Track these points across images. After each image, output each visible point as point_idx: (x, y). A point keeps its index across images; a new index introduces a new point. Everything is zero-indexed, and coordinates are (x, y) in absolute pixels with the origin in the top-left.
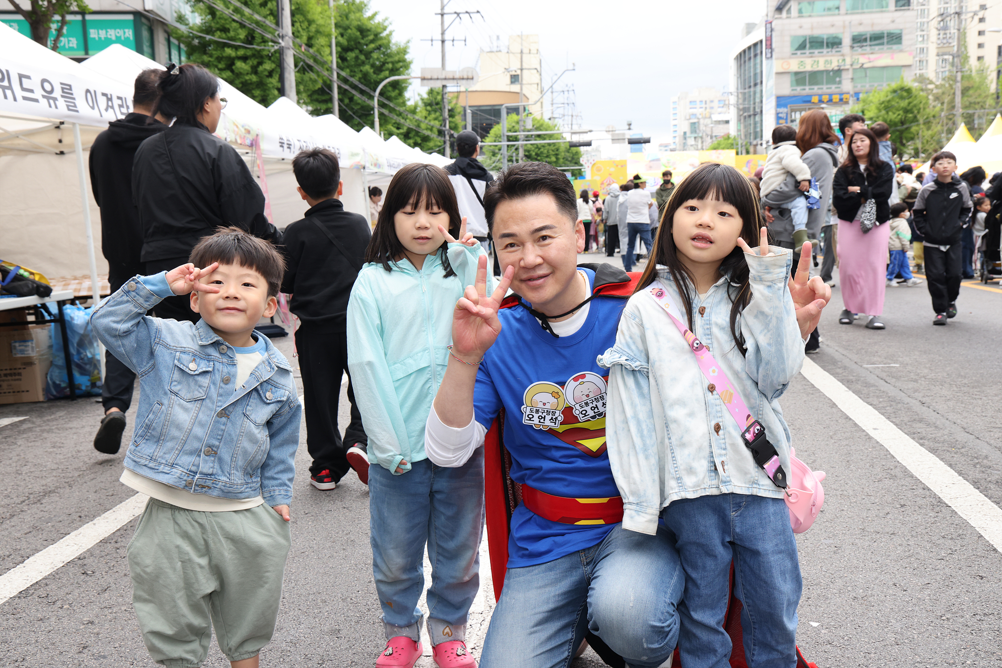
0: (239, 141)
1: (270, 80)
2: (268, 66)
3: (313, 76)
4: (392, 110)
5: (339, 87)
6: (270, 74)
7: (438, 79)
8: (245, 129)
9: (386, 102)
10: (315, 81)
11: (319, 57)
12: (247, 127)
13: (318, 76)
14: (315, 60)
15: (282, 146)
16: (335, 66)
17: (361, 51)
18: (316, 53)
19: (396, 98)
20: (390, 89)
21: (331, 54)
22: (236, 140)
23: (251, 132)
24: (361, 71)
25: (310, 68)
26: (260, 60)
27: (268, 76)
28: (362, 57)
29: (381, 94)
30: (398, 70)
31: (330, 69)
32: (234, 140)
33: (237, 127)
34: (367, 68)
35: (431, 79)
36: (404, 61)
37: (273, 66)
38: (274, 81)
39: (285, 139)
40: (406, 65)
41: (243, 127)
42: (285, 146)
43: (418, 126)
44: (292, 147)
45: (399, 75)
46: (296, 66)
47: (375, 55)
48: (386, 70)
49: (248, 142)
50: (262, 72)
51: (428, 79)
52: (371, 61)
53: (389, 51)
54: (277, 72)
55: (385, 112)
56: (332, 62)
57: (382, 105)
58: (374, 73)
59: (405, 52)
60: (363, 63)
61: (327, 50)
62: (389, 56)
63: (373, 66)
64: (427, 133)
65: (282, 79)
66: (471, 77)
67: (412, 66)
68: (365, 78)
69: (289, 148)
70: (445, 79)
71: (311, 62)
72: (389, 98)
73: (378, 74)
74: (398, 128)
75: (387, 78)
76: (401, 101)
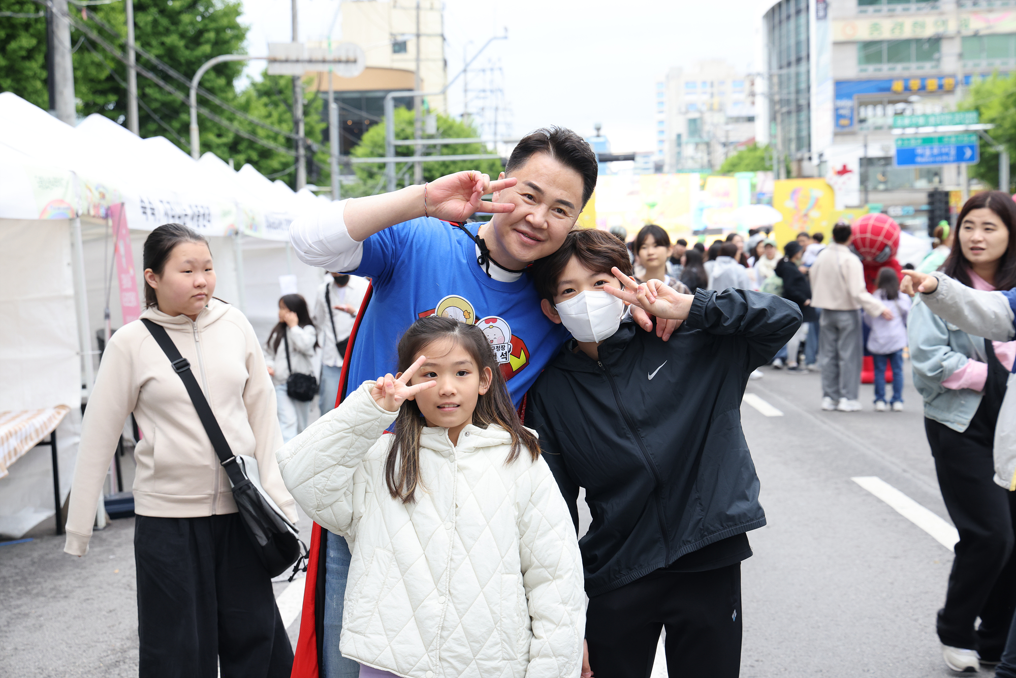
0: (92, 212)
1: (27, 64)
2: (26, 41)
3: (97, 57)
4: (217, 110)
5: (139, 75)
6: (30, 55)
7: (297, 61)
8: (100, 193)
9: (210, 97)
10: (99, 66)
11: (107, 26)
12: (101, 190)
13: (106, 57)
14: (101, 31)
15: (144, 213)
16: (131, 41)
17: (163, 11)
18: (104, 22)
19: (222, 90)
20: (213, 75)
21: (126, 23)
22: (88, 211)
23: (107, 196)
24: (163, 44)
25: (93, 45)
26: (9, 31)
27: (24, 58)
28: (164, 22)
29: (200, 84)
30: (226, 42)
31: (124, 48)
32: (86, 212)
33: (90, 190)
34: (173, 39)
35: (286, 61)
36: (235, 27)
37: (34, 42)
38: (35, 66)
39: (146, 201)
40: (240, 35)
41: (97, 189)
42: (149, 212)
43: (254, 132)
44: (156, 212)
45: (228, 52)
46: (74, 42)
47: (186, 18)
48: (207, 42)
49: (102, 212)
50: (14, 51)
51: (281, 61)
52: (181, 28)
53: (211, 10)
54: (40, 51)
55: (205, 111)
56: (127, 34)
57: (202, 102)
58: (187, 47)
59: (235, 11)
60: (167, 32)
61: (121, 18)
62: (213, 18)
63: (182, 36)
64: (271, 144)
65: (49, 65)
66: (352, 58)
67: (249, 35)
68: (170, 54)
69: (153, 214)
70: (310, 61)
71: (94, 35)
72: (211, 91)
73: (192, 50)
74: (219, 136)
75: (208, 57)
76: (230, 95)
